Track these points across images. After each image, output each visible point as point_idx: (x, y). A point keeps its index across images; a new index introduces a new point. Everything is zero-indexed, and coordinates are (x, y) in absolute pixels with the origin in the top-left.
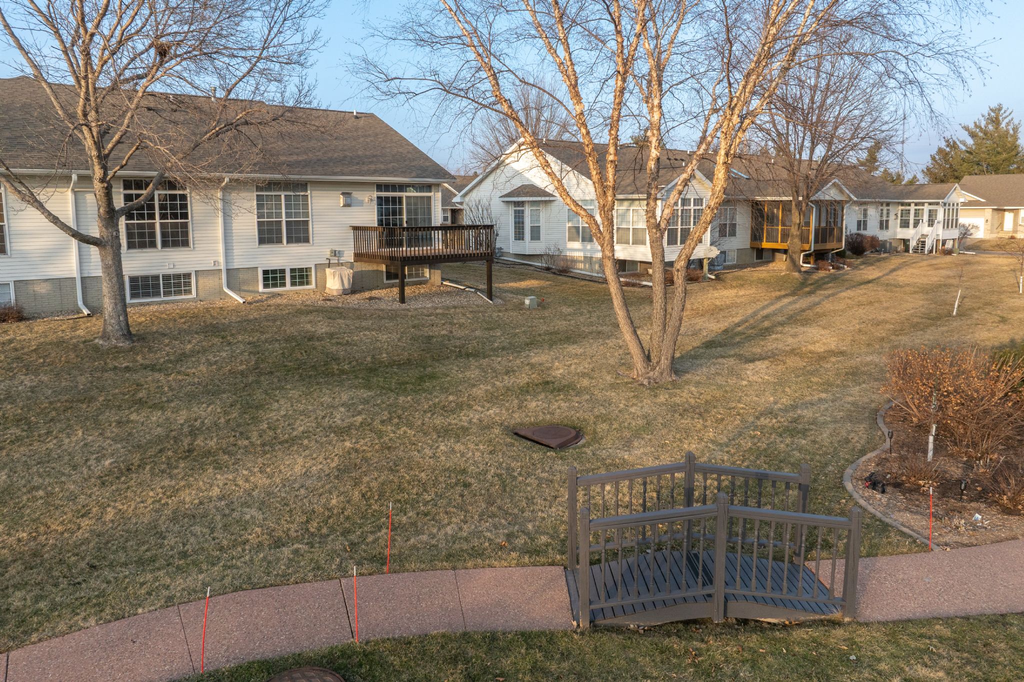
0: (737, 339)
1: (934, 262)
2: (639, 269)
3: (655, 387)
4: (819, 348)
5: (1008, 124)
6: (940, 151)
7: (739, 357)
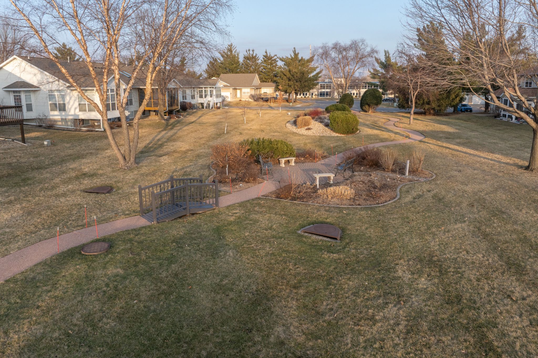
0: (152, 149)
1: (214, 112)
2: (91, 123)
3: (131, 169)
4: (183, 149)
5: (235, 52)
6: (210, 62)
7: (156, 155)
